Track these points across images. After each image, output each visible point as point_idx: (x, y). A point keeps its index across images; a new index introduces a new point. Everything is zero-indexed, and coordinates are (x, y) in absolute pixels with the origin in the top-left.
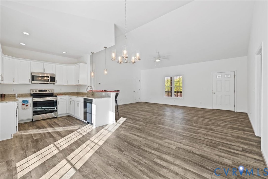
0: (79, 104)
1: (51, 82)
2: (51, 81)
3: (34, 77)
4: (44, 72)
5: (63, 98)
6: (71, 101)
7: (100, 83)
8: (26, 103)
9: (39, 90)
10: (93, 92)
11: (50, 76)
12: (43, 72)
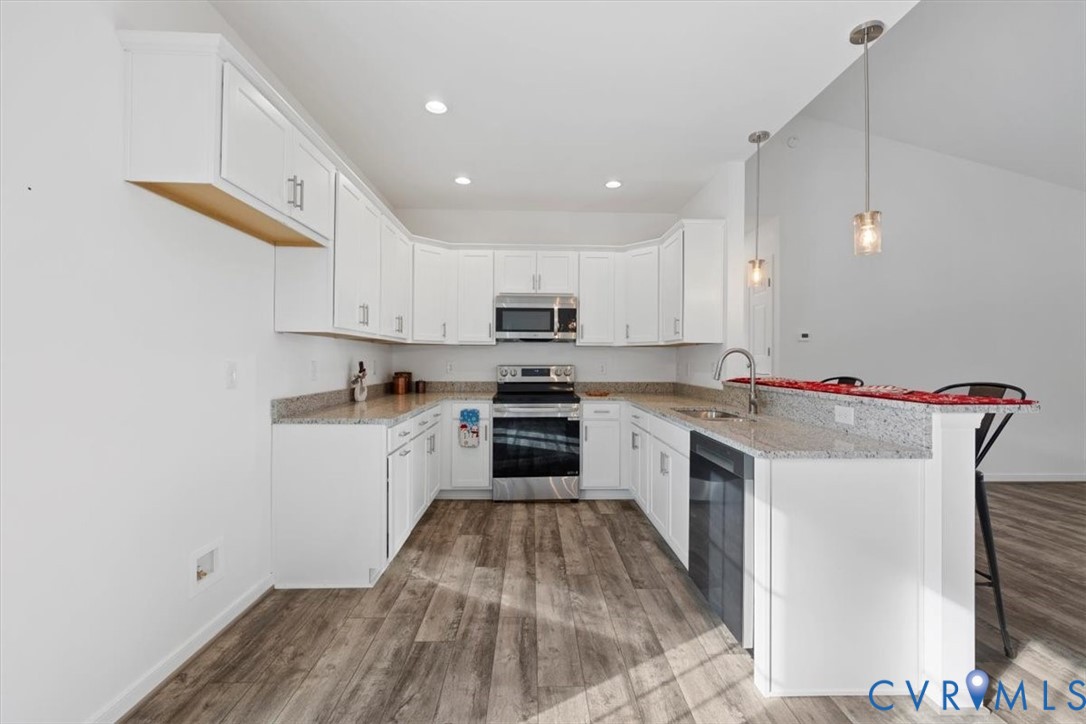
0: (667, 457)
1: (560, 336)
2: (559, 331)
3: (504, 313)
4: (539, 292)
5: (607, 412)
6: (637, 431)
7: (805, 336)
8: (472, 422)
9: (523, 370)
10: (760, 387)
11: (556, 308)
12: (533, 291)
